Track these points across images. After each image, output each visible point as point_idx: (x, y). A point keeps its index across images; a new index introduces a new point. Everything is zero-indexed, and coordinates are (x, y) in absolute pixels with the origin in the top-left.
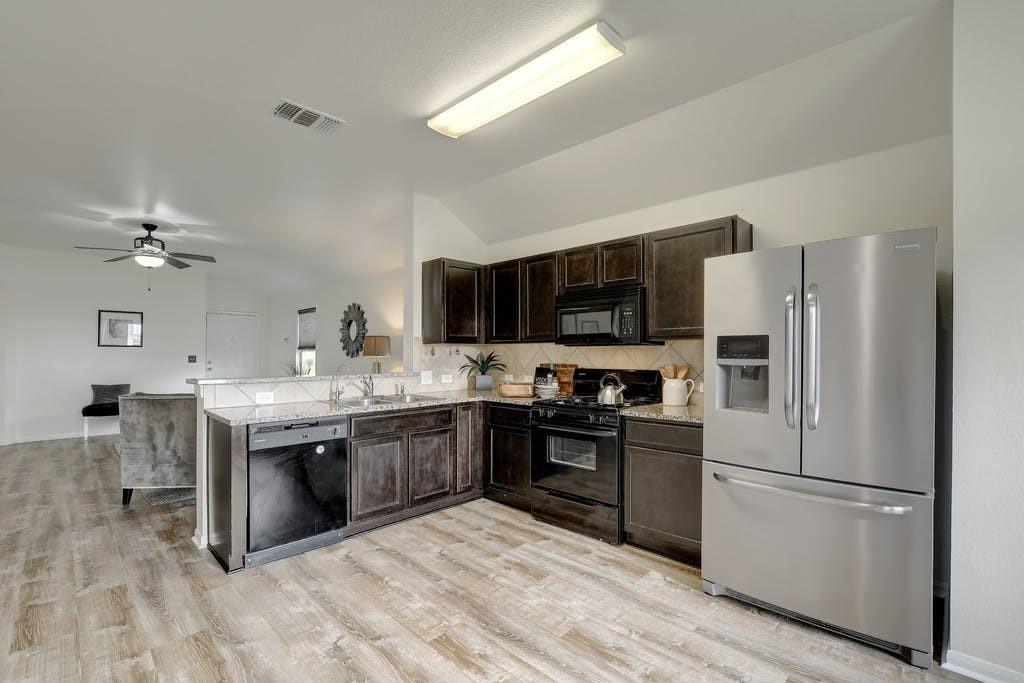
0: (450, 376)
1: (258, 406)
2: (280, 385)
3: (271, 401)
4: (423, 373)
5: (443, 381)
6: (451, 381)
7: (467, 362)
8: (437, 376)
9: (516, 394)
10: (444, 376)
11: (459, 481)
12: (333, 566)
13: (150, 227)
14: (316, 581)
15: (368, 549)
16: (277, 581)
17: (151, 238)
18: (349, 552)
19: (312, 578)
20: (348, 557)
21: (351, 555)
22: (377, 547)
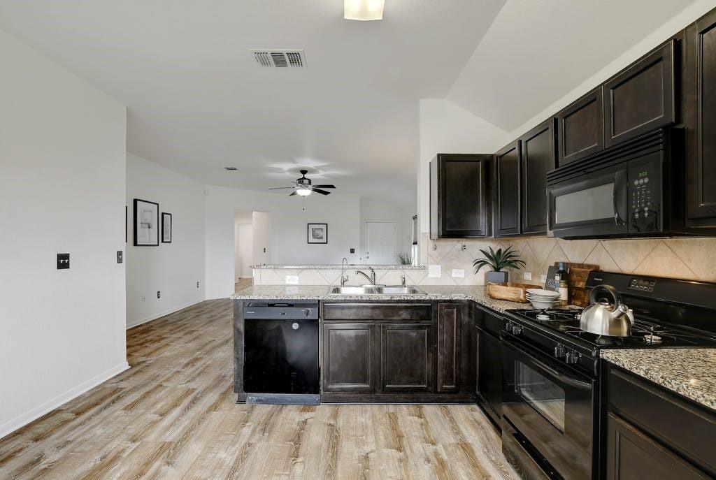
0: (463, 271)
1: (288, 286)
2: (304, 271)
3: (297, 283)
4: (431, 267)
5: (453, 276)
6: (463, 276)
7: (483, 257)
8: (446, 270)
9: (504, 296)
10: (454, 271)
11: (440, 381)
12: (288, 426)
13: (304, 172)
14: (263, 434)
15: (325, 420)
16: (246, 422)
17: (304, 178)
18: (311, 418)
19: (264, 431)
20: (305, 422)
21: (309, 421)
22: (332, 422)
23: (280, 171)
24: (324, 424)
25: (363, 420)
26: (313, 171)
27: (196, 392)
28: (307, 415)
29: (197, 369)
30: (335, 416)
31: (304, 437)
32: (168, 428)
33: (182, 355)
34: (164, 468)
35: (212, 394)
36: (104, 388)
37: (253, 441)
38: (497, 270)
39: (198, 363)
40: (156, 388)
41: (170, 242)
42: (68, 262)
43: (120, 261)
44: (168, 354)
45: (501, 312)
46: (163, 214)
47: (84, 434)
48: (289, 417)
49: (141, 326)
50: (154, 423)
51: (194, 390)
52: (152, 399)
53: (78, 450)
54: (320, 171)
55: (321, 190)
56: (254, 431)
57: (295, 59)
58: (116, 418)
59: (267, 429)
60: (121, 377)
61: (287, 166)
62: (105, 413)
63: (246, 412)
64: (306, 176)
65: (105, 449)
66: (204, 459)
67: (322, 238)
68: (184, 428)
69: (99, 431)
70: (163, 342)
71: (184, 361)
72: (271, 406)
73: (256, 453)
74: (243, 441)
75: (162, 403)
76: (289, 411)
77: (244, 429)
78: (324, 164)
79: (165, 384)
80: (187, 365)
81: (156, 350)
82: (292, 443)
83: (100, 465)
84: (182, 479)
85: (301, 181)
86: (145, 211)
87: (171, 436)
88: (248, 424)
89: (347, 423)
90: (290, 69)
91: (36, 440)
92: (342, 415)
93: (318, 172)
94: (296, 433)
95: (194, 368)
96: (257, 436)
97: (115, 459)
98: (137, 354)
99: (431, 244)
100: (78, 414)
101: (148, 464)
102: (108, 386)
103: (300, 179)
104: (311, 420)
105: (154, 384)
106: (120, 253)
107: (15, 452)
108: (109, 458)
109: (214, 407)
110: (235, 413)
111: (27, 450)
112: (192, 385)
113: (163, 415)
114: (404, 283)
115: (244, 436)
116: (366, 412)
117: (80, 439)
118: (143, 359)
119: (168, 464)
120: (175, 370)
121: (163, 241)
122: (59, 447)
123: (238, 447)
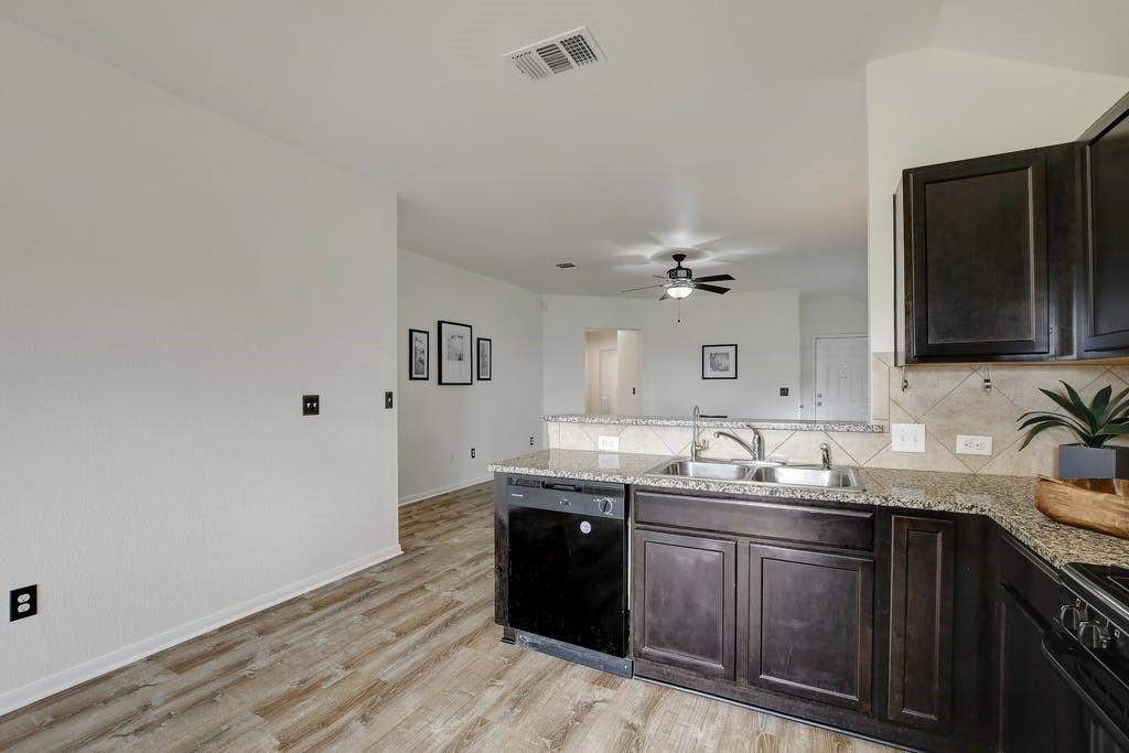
0: (988, 440)
2: (627, 428)
3: (616, 448)
4: (897, 429)
5: (958, 450)
6: (987, 451)
8: (940, 436)
10: (961, 439)
11: (894, 697)
12: (558, 705)
13: (679, 257)
14: (512, 709)
15: (627, 714)
16: (499, 679)
17: (679, 268)
18: (604, 701)
19: (516, 702)
20: (589, 707)
21: (599, 706)
22: (637, 722)
23: (640, 260)
24: (622, 721)
25: (700, 736)
26: (695, 254)
27: (461, 607)
28: (601, 693)
29: (480, 571)
30: (648, 710)
31: (575, 735)
32: (393, 659)
33: (469, 546)
34: (356, 725)
35: (477, 615)
36: (361, 578)
37: (490, 718)
38: (1094, 441)
39: (485, 562)
40: (415, 590)
41: (490, 379)
42: (318, 405)
43: (389, 405)
44: (456, 540)
45: (1056, 564)
46: (479, 339)
47: (305, 639)
48: (567, 689)
49: (447, 494)
50: (385, 644)
51: (459, 603)
52: (402, 606)
53: (286, 661)
54: (708, 253)
55: (712, 284)
56: (502, 699)
57: (579, 49)
58: (348, 626)
59: (523, 702)
60: (386, 566)
61: (649, 251)
62: (343, 614)
63: (506, 660)
64: (684, 264)
65: (312, 670)
66: (408, 728)
67: (727, 369)
68: (414, 665)
69: (321, 640)
70: (459, 522)
71: (469, 555)
72: (550, 658)
73: (484, 743)
74: (478, 712)
75: (410, 616)
76: (575, 676)
77: (490, 690)
78: (713, 239)
79: (429, 587)
80: (470, 562)
81: (445, 533)
82: (548, 742)
83: (296, 691)
84: (365, 752)
85: (673, 274)
86: (452, 337)
87: (391, 674)
88: (500, 683)
89: (666, 732)
90: (578, 71)
91: (261, 633)
92: (661, 712)
93: (705, 256)
94: (565, 725)
95: (477, 568)
96: (500, 712)
97: (315, 687)
98: (420, 535)
99: (897, 376)
100: (316, 608)
101: (341, 710)
102: (366, 575)
103: (672, 270)
104: (603, 704)
105: (417, 583)
106: (389, 395)
107: (236, 643)
108: (308, 685)
109: (468, 640)
110: (491, 658)
111: (245, 644)
112: (459, 596)
113: (400, 635)
114: (827, 460)
115: (484, 703)
116: (713, 718)
117: (298, 645)
118: (423, 543)
119: (364, 718)
120: (451, 567)
121: (479, 379)
122: (274, 651)
123: (466, 720)
